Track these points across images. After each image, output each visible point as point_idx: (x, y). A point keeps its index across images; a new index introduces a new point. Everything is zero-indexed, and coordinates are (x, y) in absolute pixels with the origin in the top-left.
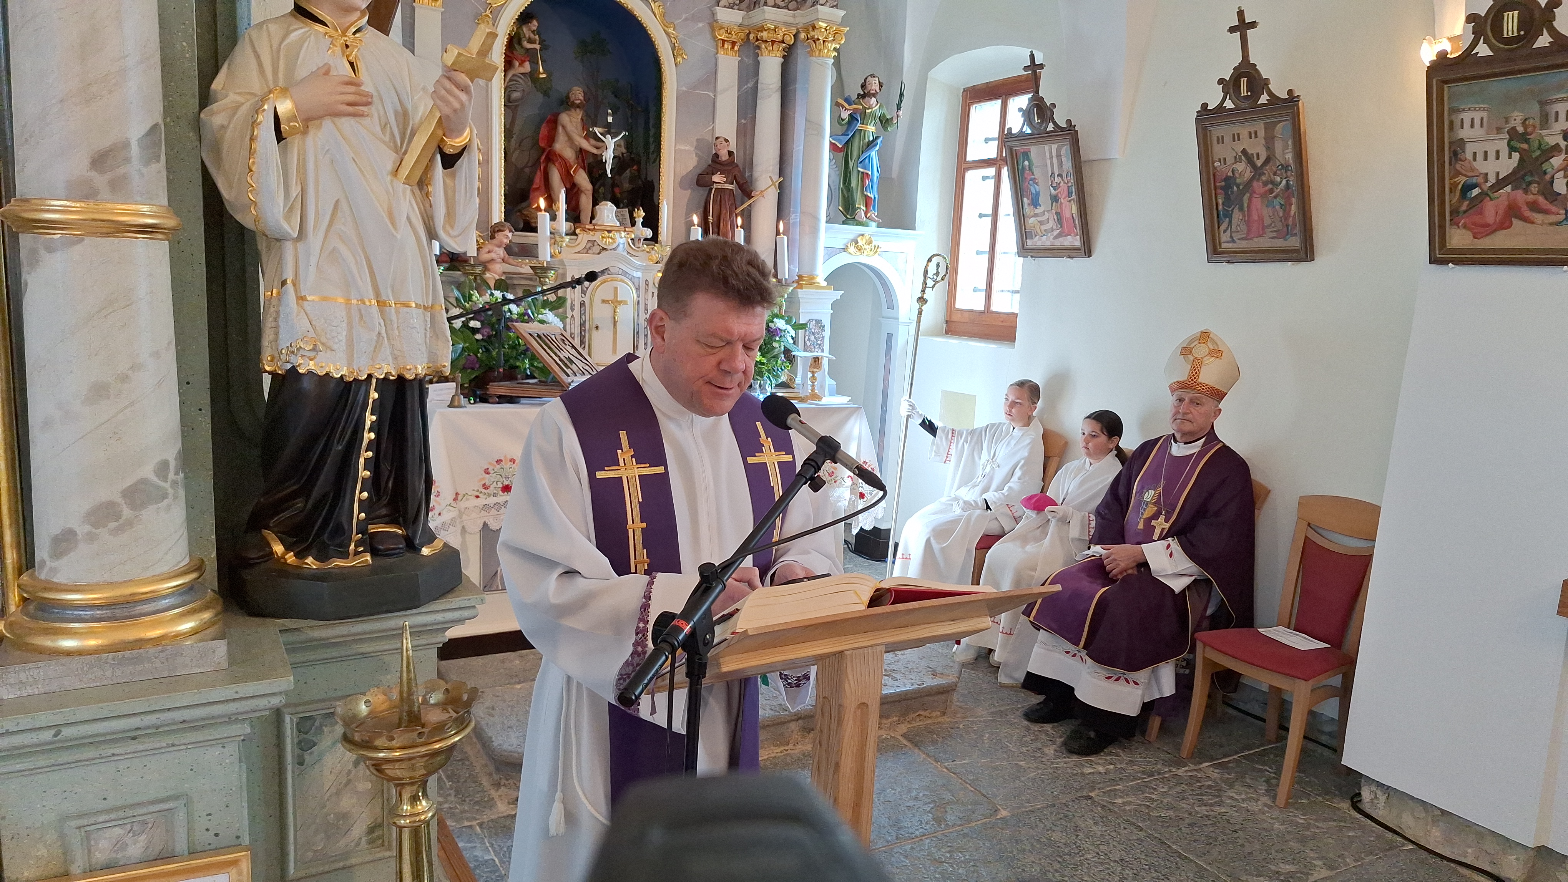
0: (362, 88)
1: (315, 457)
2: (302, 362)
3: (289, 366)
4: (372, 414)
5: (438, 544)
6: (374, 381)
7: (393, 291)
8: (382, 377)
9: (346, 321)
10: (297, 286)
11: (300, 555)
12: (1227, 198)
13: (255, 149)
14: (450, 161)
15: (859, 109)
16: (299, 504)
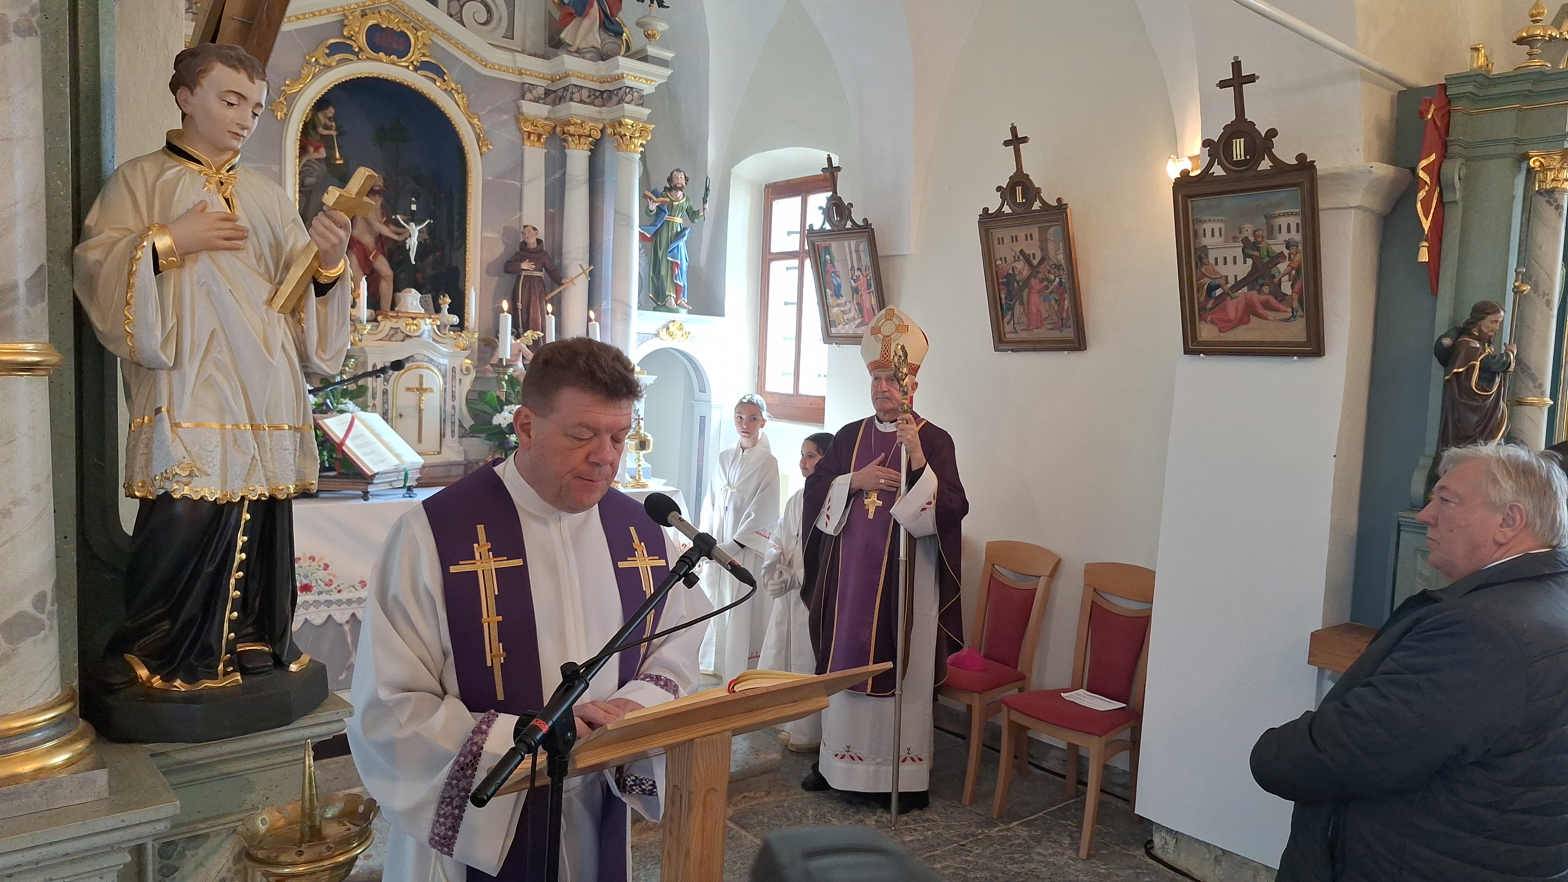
0: (237, 223)
1: (185, 579)
2: (176, 487)
3: (162, 492)
4: (243, 535)
5: (305, 659)
6: (246, 503)
7: (267, 413)
8: (255, 498)
9: (220, 446)
10: (171, 412)
11: (168, 678)
12: (1009, 292)
13: (133, 283)
14: (322, 290)
15: (667, 202)
16: (166, 625)
